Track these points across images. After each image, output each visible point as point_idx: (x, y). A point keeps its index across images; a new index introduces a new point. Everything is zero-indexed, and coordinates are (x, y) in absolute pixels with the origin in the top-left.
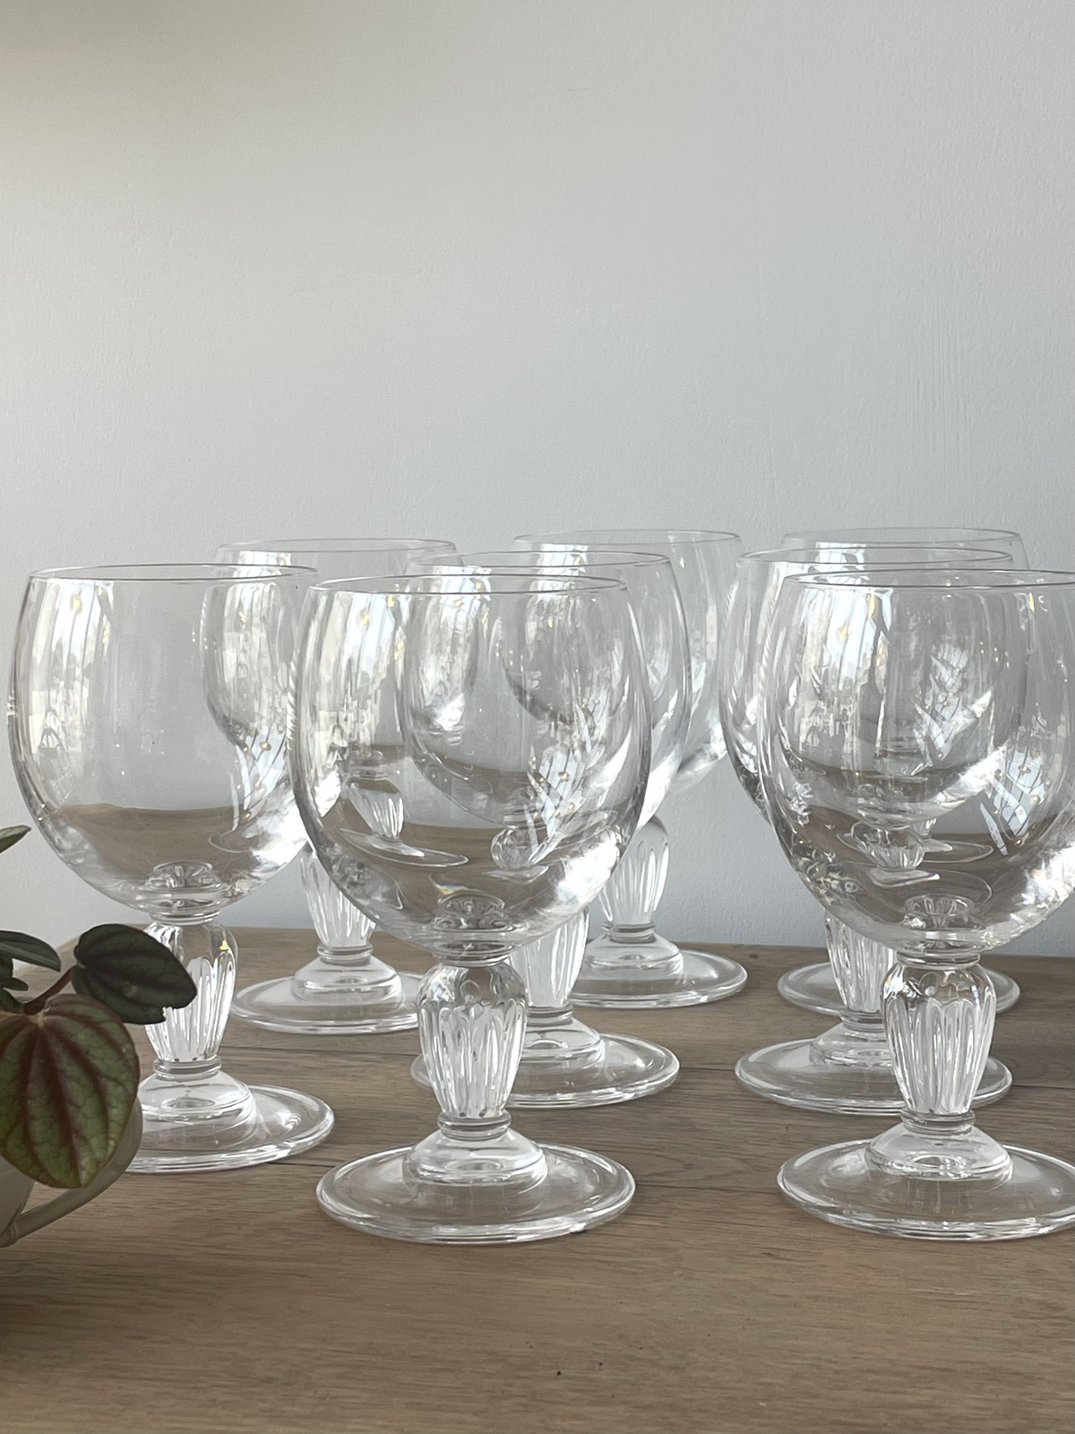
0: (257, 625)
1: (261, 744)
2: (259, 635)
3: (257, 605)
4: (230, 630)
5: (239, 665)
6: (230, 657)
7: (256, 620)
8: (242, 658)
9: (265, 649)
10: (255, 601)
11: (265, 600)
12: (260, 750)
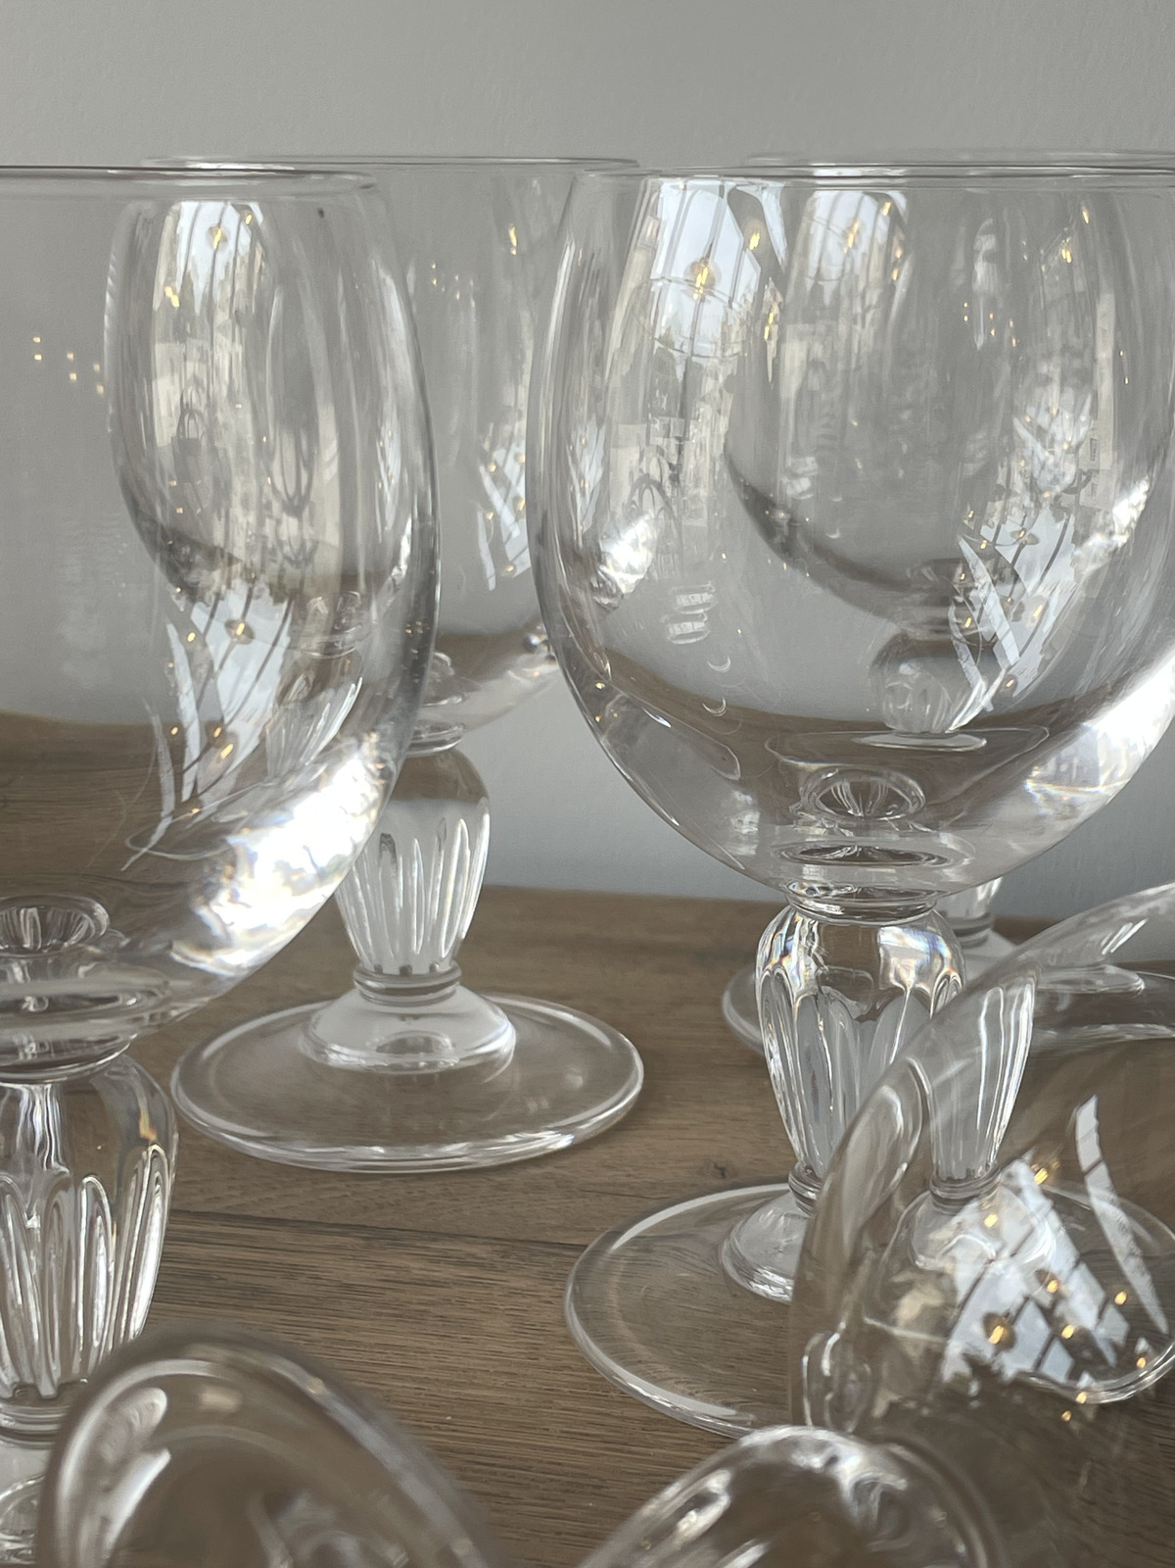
0: (223, 329)
1: (230, 625)
2: (228, 351)
3: (222, 283)
4: (165, 339)
5: (186, 410)
6: (166, 394)
7: (222, 317)
8: (194, 398)
9: (240, 383)
10: (220, 274)
11: (241, 271)
12: (226, 642)
